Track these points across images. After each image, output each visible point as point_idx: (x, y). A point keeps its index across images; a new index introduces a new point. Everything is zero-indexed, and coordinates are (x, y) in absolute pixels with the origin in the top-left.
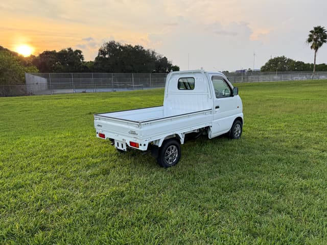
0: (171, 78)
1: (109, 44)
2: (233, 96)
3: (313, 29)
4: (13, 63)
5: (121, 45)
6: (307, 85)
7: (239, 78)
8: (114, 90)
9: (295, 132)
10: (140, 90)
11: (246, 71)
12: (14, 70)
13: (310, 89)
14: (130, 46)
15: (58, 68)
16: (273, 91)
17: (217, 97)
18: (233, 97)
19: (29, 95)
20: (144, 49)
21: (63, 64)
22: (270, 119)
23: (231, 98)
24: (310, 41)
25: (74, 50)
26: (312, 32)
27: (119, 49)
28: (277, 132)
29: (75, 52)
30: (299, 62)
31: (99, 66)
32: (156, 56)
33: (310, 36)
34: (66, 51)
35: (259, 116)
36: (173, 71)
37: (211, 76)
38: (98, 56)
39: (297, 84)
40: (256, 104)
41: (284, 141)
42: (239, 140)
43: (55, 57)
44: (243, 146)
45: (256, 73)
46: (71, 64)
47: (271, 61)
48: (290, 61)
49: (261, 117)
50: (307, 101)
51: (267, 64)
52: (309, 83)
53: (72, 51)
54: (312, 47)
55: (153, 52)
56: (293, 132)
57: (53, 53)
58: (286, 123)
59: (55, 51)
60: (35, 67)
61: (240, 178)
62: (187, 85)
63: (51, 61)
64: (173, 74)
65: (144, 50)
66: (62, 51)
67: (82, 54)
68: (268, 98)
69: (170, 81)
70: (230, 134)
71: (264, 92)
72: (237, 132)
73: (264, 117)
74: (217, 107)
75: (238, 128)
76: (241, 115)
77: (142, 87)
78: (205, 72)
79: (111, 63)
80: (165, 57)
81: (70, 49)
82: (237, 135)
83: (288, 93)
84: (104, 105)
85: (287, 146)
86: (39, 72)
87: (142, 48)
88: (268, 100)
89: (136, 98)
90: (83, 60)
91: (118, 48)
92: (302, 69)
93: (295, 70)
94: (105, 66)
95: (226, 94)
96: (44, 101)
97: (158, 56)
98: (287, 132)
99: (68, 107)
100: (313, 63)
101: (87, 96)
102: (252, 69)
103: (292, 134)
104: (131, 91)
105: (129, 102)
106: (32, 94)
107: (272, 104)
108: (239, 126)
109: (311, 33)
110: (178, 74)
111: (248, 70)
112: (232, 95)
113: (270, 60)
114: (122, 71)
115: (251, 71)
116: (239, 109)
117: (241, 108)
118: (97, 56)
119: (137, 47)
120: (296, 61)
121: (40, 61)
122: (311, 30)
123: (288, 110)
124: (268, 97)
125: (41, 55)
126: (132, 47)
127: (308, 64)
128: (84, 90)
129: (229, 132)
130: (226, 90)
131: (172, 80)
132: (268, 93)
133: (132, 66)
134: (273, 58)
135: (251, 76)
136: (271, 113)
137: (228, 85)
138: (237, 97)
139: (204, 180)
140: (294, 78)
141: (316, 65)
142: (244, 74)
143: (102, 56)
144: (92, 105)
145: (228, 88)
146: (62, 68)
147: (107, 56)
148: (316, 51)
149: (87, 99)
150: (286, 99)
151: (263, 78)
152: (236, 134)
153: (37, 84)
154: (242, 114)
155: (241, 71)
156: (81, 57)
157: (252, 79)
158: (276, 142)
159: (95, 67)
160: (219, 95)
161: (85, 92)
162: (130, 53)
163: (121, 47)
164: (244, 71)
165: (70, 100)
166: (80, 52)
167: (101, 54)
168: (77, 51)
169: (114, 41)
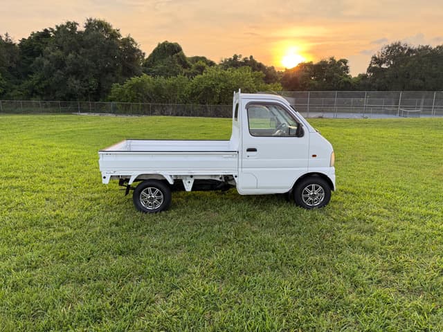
1: (390, 48)
5: (411, 48)
14: (426, 48)
25: (337, 60)
27: (407, 54)
29: (339, 61)
34: (325, 62)
37: (247, 101)
38: (370, 67)
43: (310, 70)
46: (329, 79)
53: (335, 61)
57: (309, 65)
63: (304, 76)
66: (321, 62)
67: (347, 64)
74: (252, 150)
81: (332, 59)
90: (347, 73)
91: (405, 52)
118: (368, 66)
129: (287, 193)
133: (423, 79)
143: (376, 65)
147: (384, 66)
156: (346, 68)
161: (321, 117)
162: (424, 59)
163: (410, 51)
166: (345, 62)
167: (374, 64)
168: (341, 61)
169: (399, 43)
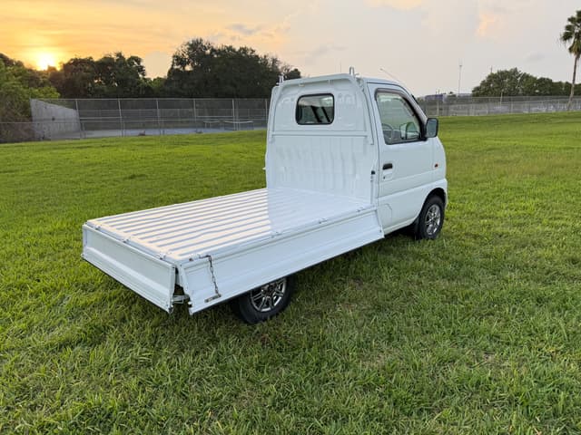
0: (280, 97)
1: (191, 45)
2: (425, 139)
3: (575, 15)
4: (8, 81)
5: (215, 47)
6: (561, 121)
7: (432, 110)
8: (199, 130)
9: (563, 222)
10: (246, 131)
11: (446, 96)
12: (9, 94)
13: (570, 128)
14: (230, 48)
15: (96, 91)
16: (499, 133)
17: (387, 143)
18: (427, 142)
19: (39, 140)
20: (256, 53)
21: (108, 83)
22: (501, 191)
23: (421, 143)
24: (566, 37)
25: (127, 57)
26: (571, 20)
27: (211, 55)
28: (522, 221)
29: (130, 59)
30: (542, 79)
31: (174, 86)
32: (280, 67)
33: (568, 28)
34: (111, 59)
35: (476, 183)
36: (285, 79)
37: (373, 88)
38: (172, 68)
39: (542, 119)
40: (469, 157)
41: (540, 245)
42: (437, 242)
43: (92, 69)
44: (447, 258)
45: (463, 100)
46: (122, 82)
47: (492, 78)
48: (526, 77)
49: (480, 185)
50: (570, 151)
51: (483, 83)
52: (565, 117)
53: (123, 58)
54: (571, 50)
55: (274, 61)
56: (558, 222)
57: (88, 62)
58: (537, 200)
59: (91, 58)
60: (52, 88)
61: (442, 362)
62: (321, 113)
63: (83, 78)
64: (285, 87)
65: (257, 56)
66: (105, 58)
67: (142, 64)
68: (490, 146)
69: (279, 105)
70: (416, 228)
71: (480, 133)
72: (433, 222)
73: (486, 185)
74: (387, 167)
75: (436, 212)
76: (442, 183)
77: (251, 126)
78: (359, 80)
79: (196, 81)
80: (296, 70)
81: (119, 55)
82: (433, 228)
83: (529, 135)
84: (167, 160)
85: (551, 259)
86: (60, 97)
87: (253, 51)
88: (490, 149)
89: (232, 146)
90: (144, 75)
91: (208, 52)
92: (548, 92)
93: (534, 94)
94: (185, 86)
95: (410, 134)
96: (55, 151)
97: (282, 68)
98: (545, 221)
99: (96, 164)
100: (571, 82)
101: (141, 143)
102: (456, 92)
103: (557, 227)
104: (229, 133)
105: (218, 155)
106: (44, 139)
107: (499, 158)
108: (438, 208)
109: (570, 23)
110: (296, 85)
111: (448, 93)
112: (422, 137)
113: (489, 77)
114: (216, 96)
115: (454, 96)
116: (438, 169)
117: (443, 169)
118: (170, 67)
119: (244, 50)
120: (538, 78)
121: (63, 77)
122: (570, 17)
123: (537, 169)
124: (491, 143)
125: (66, 67)
126: (234, 50)
127: (560, 83)
128: (142, 131)
129: (413, 224)
130: (409, 124)
131: (283, 102)
132: (489, 137)
133: (235, 86)
134: (495, 72)
135: (453, 106)
136: (502, 176)
137: (416, 114)
138: (434, 143)
139: (347, 367)
140: (533, 109)
141: (576, 85)
142: (441, 103)
143: (179, 67)
144: (143, 160)
145: (413, 120)
146: (106, 90)
147: (188, 68)
148: (578, 58)
149: (140, 148)
150: (527, 147)
151: (476, 109)
152: (431, 228)
153: (53, 119)
154: (445, 180)
155: (436, 96)
156: (141, 69)
157: (457, 112)
158: (524, 247)
159: (167, 88)
160: (393, 138)
161: (143, 135)
162: (231, 62)
163: (213, 50)
164: (441, 96)
165: (105, 149)
166: (138, 60)
167: (178, 65)
168: (133, 58)
169: (201, 40)
